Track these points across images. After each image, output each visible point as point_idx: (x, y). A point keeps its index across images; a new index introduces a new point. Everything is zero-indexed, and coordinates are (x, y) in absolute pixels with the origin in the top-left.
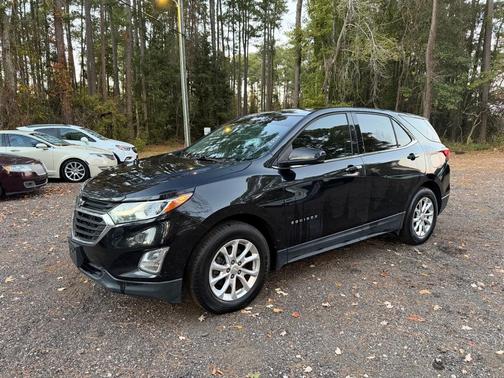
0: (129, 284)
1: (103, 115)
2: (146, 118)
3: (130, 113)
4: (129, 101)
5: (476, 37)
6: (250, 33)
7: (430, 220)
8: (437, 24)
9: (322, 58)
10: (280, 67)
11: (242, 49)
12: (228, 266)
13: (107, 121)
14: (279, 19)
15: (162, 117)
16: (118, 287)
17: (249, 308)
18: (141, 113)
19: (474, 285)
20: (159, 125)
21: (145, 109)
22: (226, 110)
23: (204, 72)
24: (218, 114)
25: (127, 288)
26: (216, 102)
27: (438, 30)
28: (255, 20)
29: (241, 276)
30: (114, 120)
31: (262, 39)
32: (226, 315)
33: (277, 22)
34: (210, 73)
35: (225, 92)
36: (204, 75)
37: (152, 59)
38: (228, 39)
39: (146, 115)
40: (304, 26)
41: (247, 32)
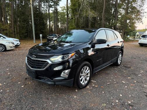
0: (57, 82)
1: (4, 30)
2: (18, 31)
3: (13, 29)
4: (13, 26)
5: (112, 12)
6: (50, 6)
7: (121, 59)
8: (105, 8)
9: (75, 15)
10: (59, 17)
11: (48, 11)
12: (83, 74)
13: (5, 32)
14: (59, 3)
15: (24, 31)
16: (53, 83)
17: (88, 86)
18: (17, 29)
19: (139, 75)
20: (23, 34)
21: (18, 28)
22: (44, 29)
23: (37, 17)
24: (42, 30)
25: (57, 83)
26: (41, 27)
27: (105, 9)
28: (51, 2)
29: (86, 77)
30: (8, 32)
31: (54, 8)
32: (83, 89)
33: (58, 4)
34: (39, 17)
35: (43, 24)
36: (37, 18)
37: (20, 12)
38: (43, 8)
39: (18, 30)
40: (69, 5)
41: (49, 6)
